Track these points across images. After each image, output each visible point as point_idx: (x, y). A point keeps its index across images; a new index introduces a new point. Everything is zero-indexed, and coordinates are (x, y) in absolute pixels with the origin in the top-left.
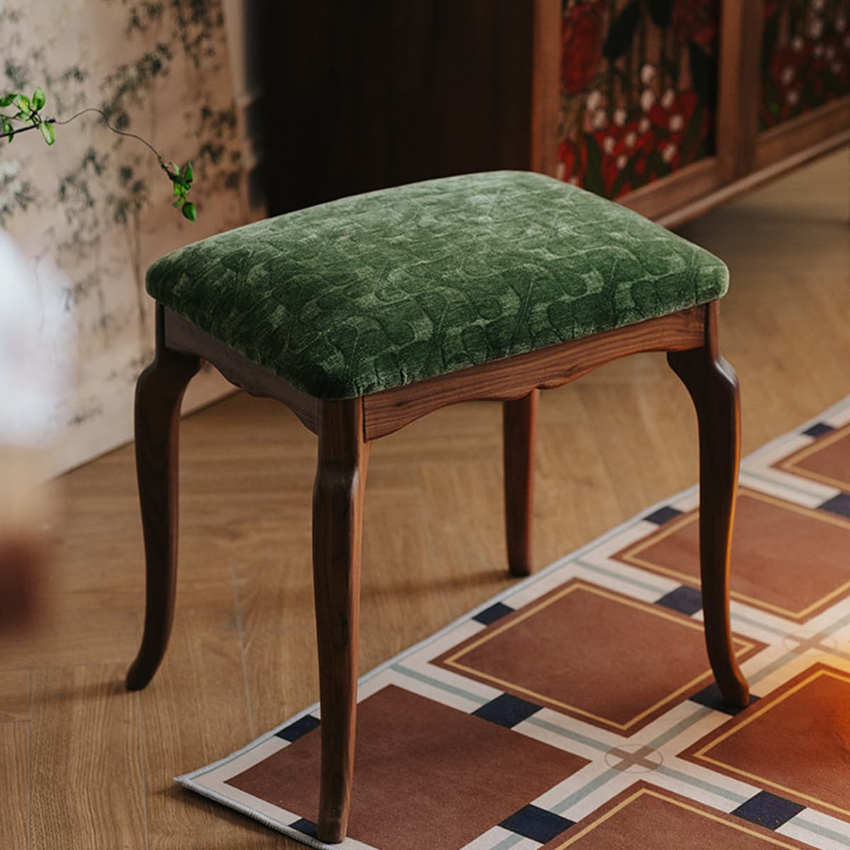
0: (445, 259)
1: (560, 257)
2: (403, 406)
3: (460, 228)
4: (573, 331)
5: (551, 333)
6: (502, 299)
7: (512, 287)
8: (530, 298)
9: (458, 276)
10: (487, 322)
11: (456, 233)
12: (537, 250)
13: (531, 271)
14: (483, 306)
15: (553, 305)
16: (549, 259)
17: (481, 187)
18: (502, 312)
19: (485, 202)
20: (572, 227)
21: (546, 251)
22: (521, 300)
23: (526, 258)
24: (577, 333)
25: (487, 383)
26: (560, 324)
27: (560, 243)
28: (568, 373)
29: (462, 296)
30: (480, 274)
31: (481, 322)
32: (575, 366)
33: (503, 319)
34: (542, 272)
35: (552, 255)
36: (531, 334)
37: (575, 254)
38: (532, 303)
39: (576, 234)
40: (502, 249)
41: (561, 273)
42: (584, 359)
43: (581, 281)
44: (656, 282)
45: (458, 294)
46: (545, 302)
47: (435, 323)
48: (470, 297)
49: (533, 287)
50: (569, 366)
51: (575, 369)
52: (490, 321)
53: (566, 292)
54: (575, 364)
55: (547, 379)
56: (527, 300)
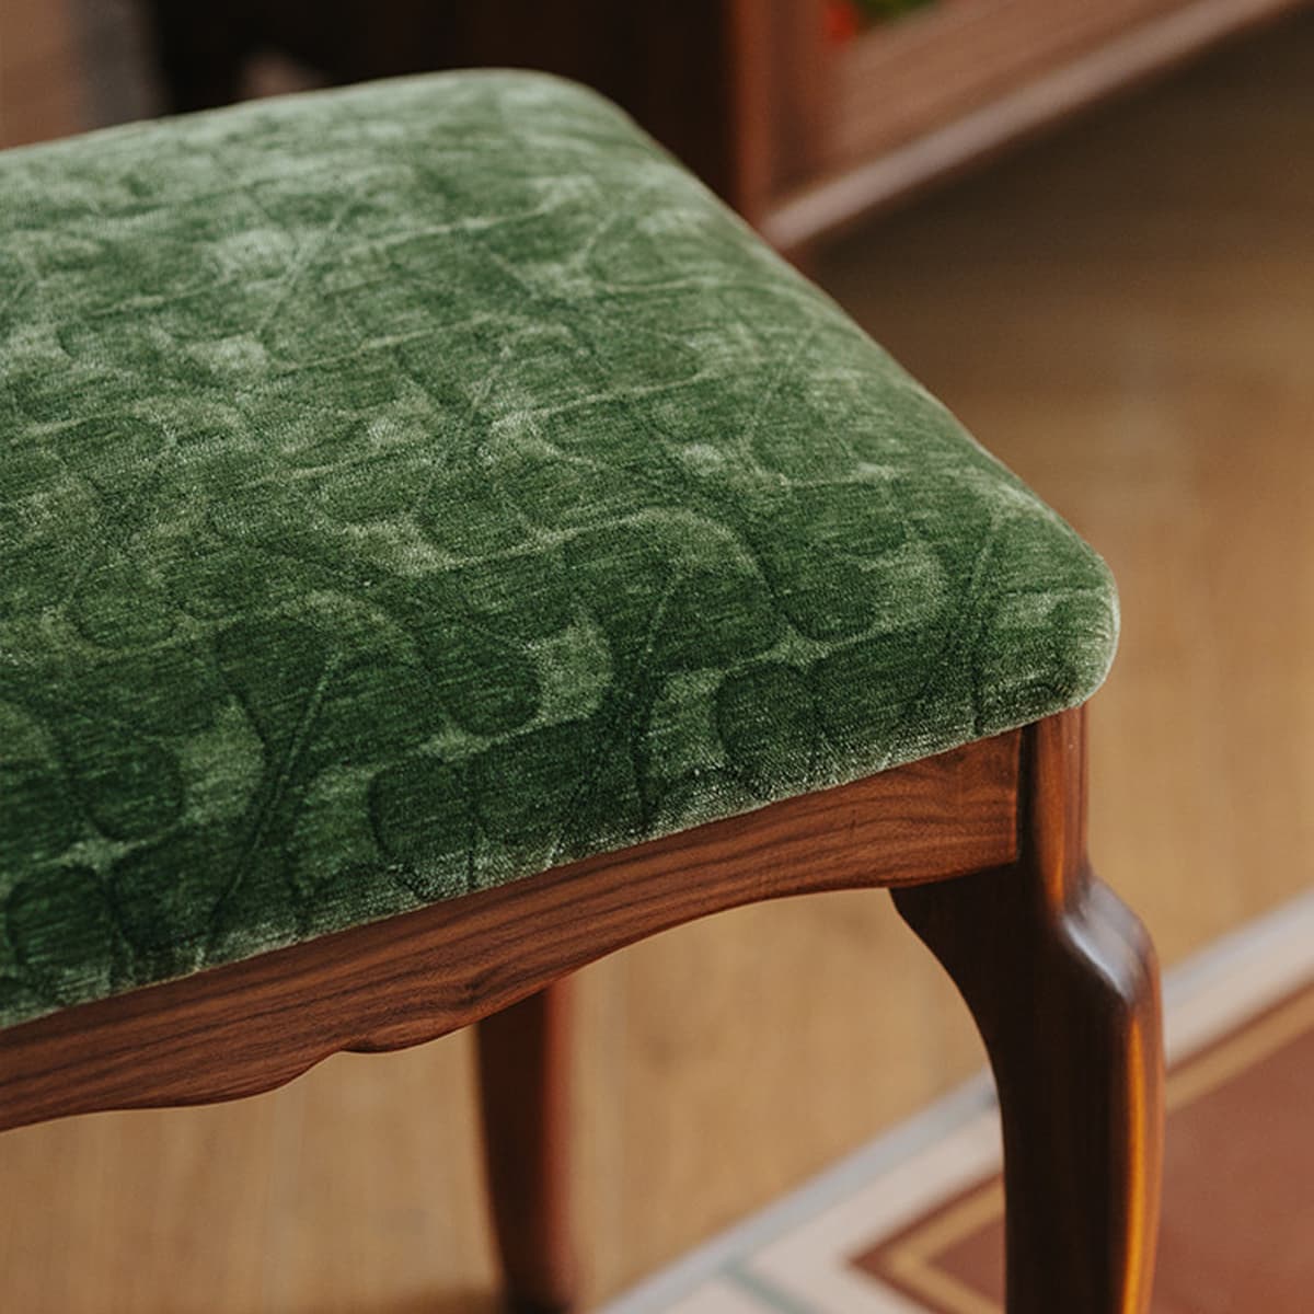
0: (18, 556)
1: (461, 562)
3: (133, 395)
4: (472, 868)
5: (381, 879)
6: (194, 755)
7: (243, 699)
8: (305, 748)
9: (41, 646)
10: (120, 849)
11: (108, 425)
12: (383, 529)
13: (330, 625)
14: (109, 782)
15: (392, 771)
16: (415, 571)
17: (285, 187)
18: (181, 808)
19: (271, 263)
20: (545, 412)
21: (414, 531)
22: (268, 753)
23: (324, 563)
24: (487, 871)
25: (126, 1057)
26: (418, 846)
27: (477, 492)
29: (37, 740)
30: (127, 641)
31: (94, 853)
32: (494, 971)
33: (183, 835)
34: (372, 629)
35: (427, 552)
36: (296, 889)
37: (521, 548)
38: (312, 767)
39: (550, 450)
40: (249, 517)
41: (450, 633)
42: (530, 945)
43: (522, 671)
45: (21, 732)
46: (363, 760)
48: (65, 740)
49: (325, 699)
50: (471, 972)
51: (497, 980)
52: (131, 845)
53: (455, 719)
54: (491, 964)
55: (380, 1020)
56: (294, 752)
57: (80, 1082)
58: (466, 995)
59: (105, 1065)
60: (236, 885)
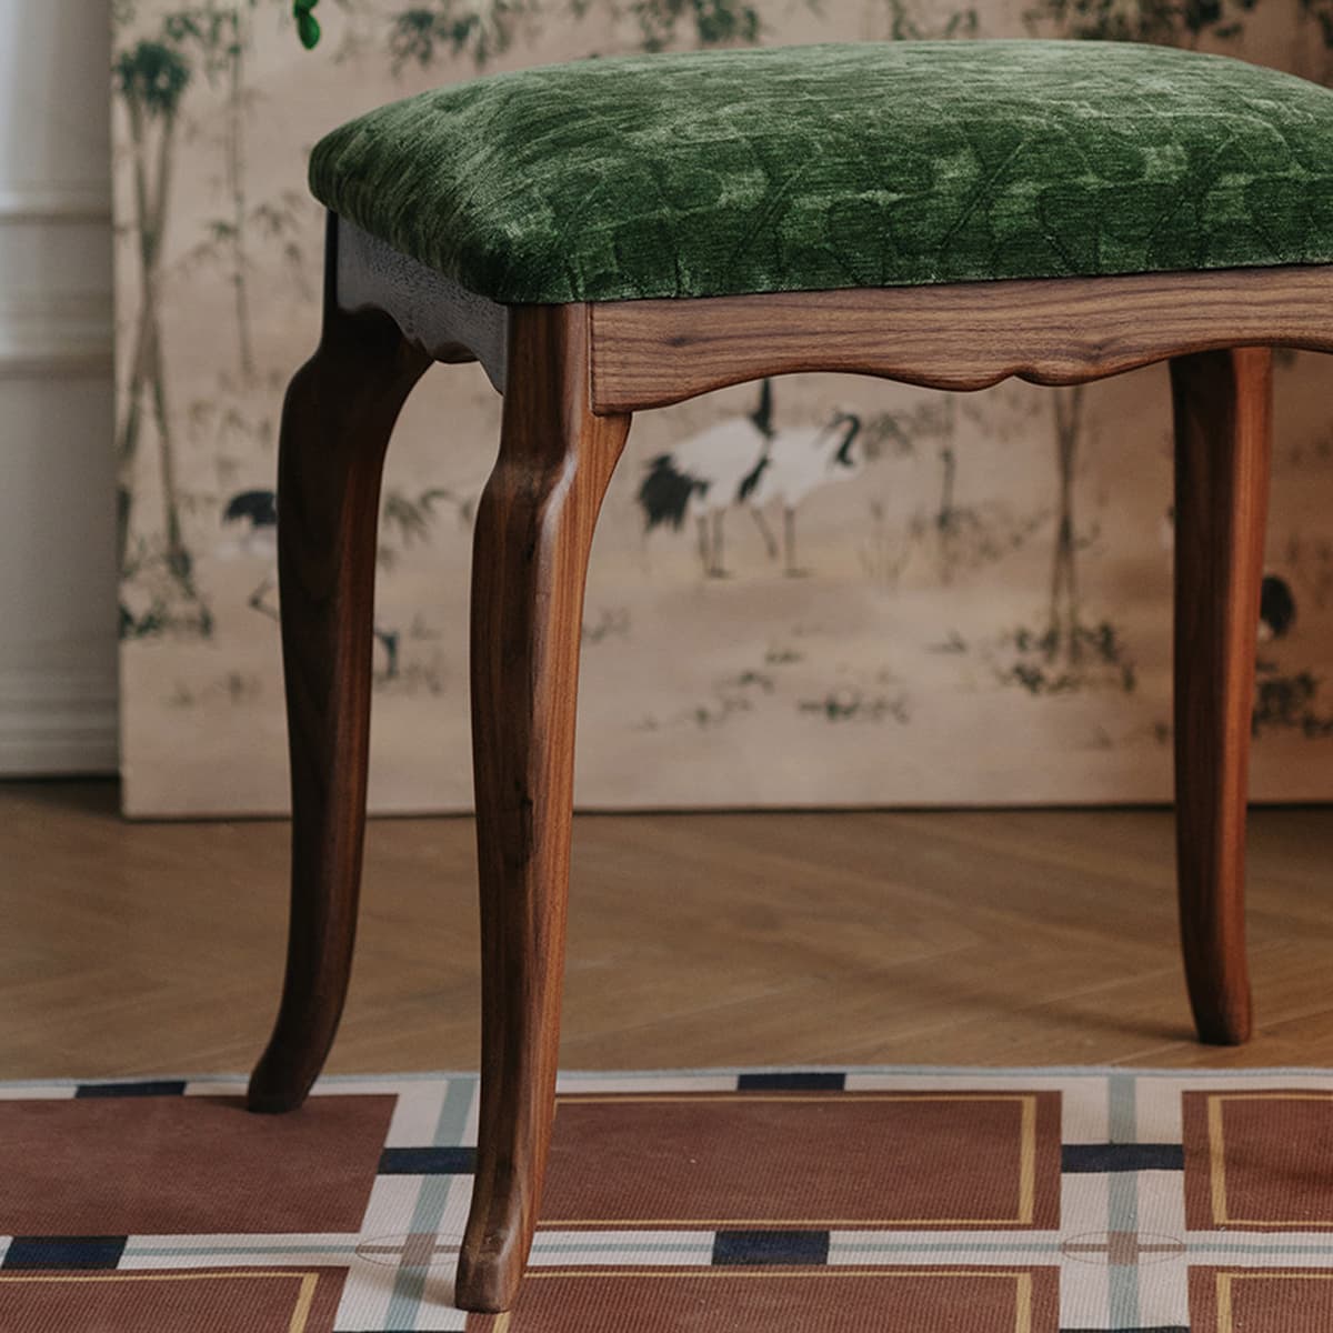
0: (861, 98)
1: (1111, 116)
2: (688, 348)
4: (1097, 252)
5: (1043, 245)
6: (941, 163)
7: (975, 147)
8: (1006, 170)
9: (865, 119)
10: (894, 197)
12: (1069, 102)
13: (1030, 127)
14: (894, 168)
15: (1056, 188)
16: (1085, 116)
18: (931, 185)
21: (1088, 105)
22: (985, 169)
23: (1035, 109)
24: (1105, 255)
25: (892, 336)
26: (1066, 229)
27: (1129, 99)
28: (1095, 352)
31: (881, 196)
32: (1112, 341)
33: (931, 196)
34: (1054, 131)
35: (1094, 111)
36: (993, 238)
37: (1148, 116)
38: (1007, 179)
39: (1176, 93)
40: (995, 96)
41: (1099, 138)
42: (1132, 329)
43: (1135, 158)
44: (1313, 183)
46: (1038, 180)
47: (774, 180)
50: (1097, 337)
51: (1113, 348)
52: (901, 196)
53: (1094, 171)
54: (1111, 335)
55: (1041, 354)
56: (1000, 170)
58: (1093, 353)
59: (878, 338)
60: (959, 225)
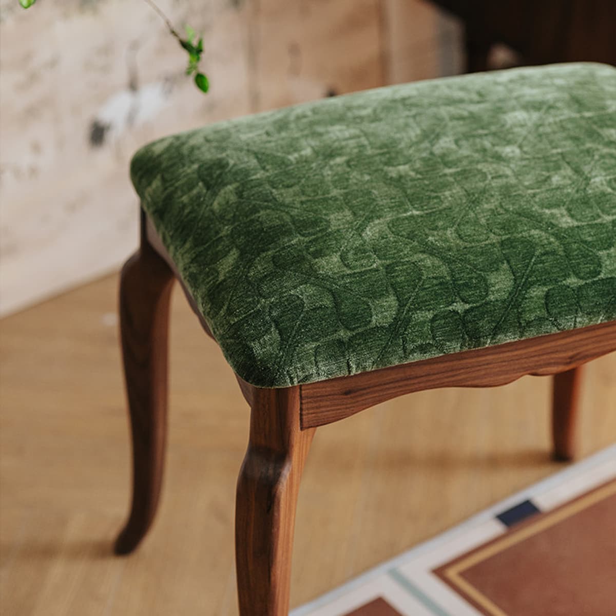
0: (440, 212)
1: (580, 224)
2: (352, 395)
3: (478, 162)
4: (575, 321)
5: (547, 322)
6: (492, 278)
7: (508, 262)
8: (527, 279)
9: (446, 240)
10: (467, 306)
11: (470, 171)
12: (555, 211)
13: (537, 241)
14: (466, 285)
15: (554, 289)
16: (564, 226)
17: (527, 98)
18: (487, 295)
19: (523, 123)
20: (608, 178)
21: (565, 212)
22: (515, 280)
23: (537, 221)
24: (580, 323)
25: (462, 371)
26: (559, 313)
27: (585, 202)
29: (444, 270)
30: (473, 240)
31: (459, 307)
32: (578, 354)
33: (487, 303)
34: (550, 243)
35: (569, 220)
36: (520, 323)
37: (599, 221)
38: (528, 285)
39: (609, 190)
40: (513, 204)
41: (575, 246)
42: (590, 347)
43: (596, 260)
45: (439, 267)
46: (544, 284)
47: (401, 305)
48: (452, 271)
49: (534, 264)
50: (570, 354)
51: (578, 357)
52: (471, 305)
53: (574, 274)
54: (578, 351)
55: (541, 366)
56: (523, 280)
57: (447, 377)
58: (568, 361)
59: (455, 373)
60: (502, 320)
